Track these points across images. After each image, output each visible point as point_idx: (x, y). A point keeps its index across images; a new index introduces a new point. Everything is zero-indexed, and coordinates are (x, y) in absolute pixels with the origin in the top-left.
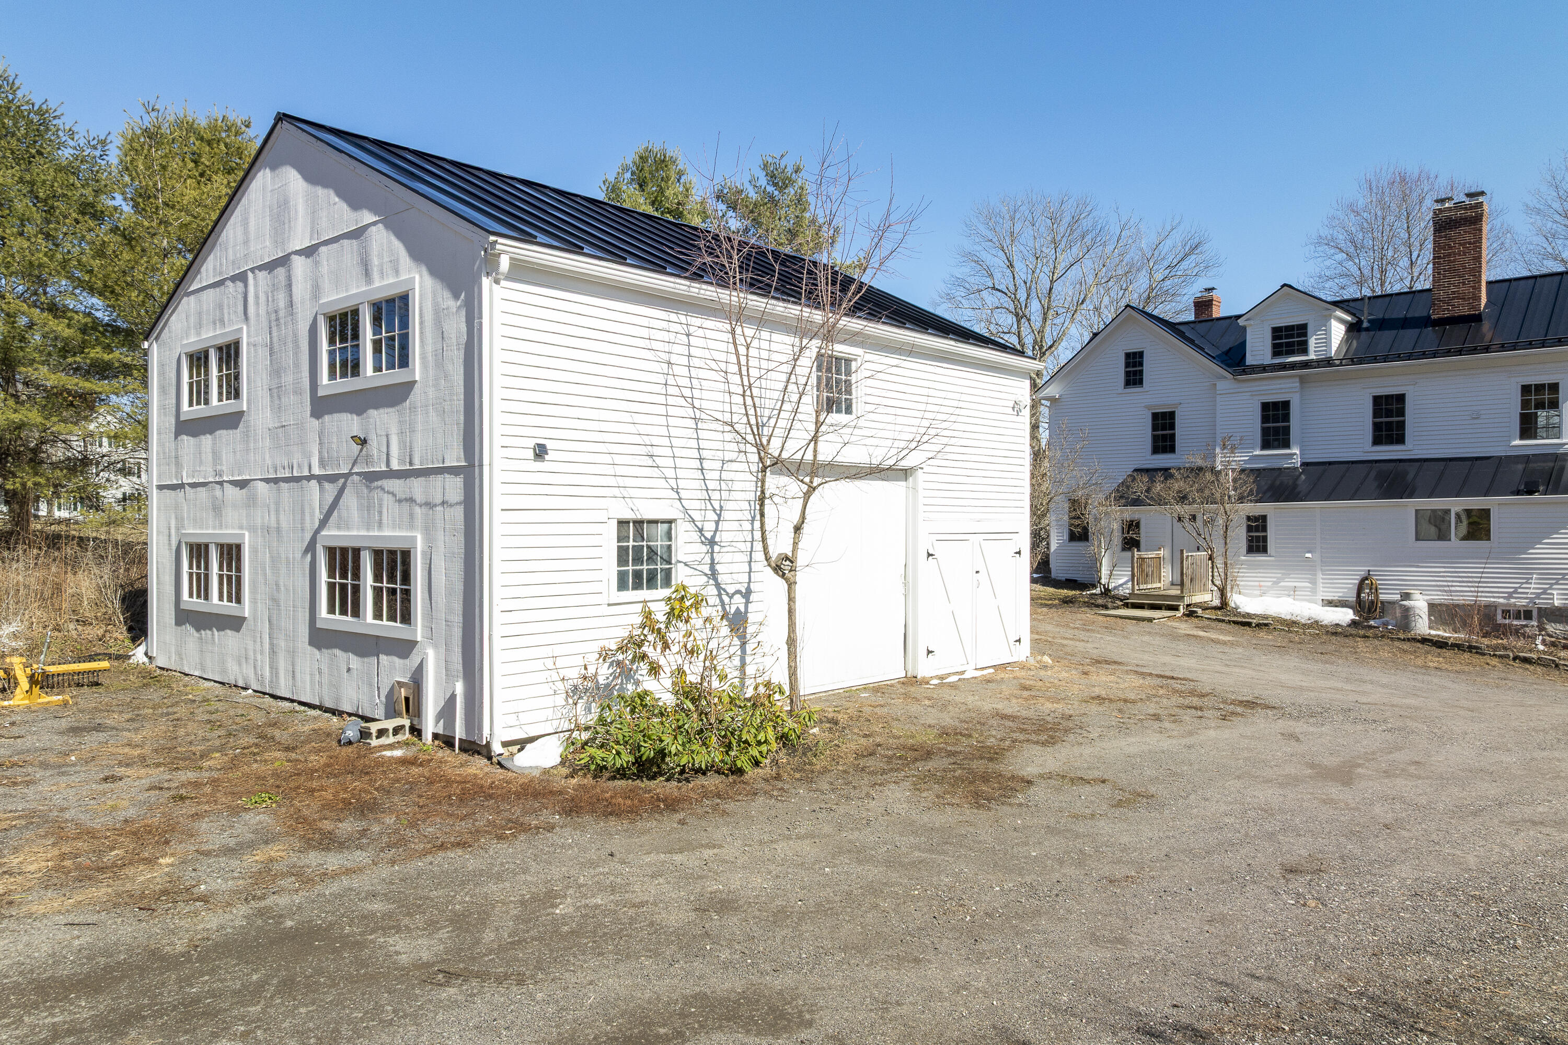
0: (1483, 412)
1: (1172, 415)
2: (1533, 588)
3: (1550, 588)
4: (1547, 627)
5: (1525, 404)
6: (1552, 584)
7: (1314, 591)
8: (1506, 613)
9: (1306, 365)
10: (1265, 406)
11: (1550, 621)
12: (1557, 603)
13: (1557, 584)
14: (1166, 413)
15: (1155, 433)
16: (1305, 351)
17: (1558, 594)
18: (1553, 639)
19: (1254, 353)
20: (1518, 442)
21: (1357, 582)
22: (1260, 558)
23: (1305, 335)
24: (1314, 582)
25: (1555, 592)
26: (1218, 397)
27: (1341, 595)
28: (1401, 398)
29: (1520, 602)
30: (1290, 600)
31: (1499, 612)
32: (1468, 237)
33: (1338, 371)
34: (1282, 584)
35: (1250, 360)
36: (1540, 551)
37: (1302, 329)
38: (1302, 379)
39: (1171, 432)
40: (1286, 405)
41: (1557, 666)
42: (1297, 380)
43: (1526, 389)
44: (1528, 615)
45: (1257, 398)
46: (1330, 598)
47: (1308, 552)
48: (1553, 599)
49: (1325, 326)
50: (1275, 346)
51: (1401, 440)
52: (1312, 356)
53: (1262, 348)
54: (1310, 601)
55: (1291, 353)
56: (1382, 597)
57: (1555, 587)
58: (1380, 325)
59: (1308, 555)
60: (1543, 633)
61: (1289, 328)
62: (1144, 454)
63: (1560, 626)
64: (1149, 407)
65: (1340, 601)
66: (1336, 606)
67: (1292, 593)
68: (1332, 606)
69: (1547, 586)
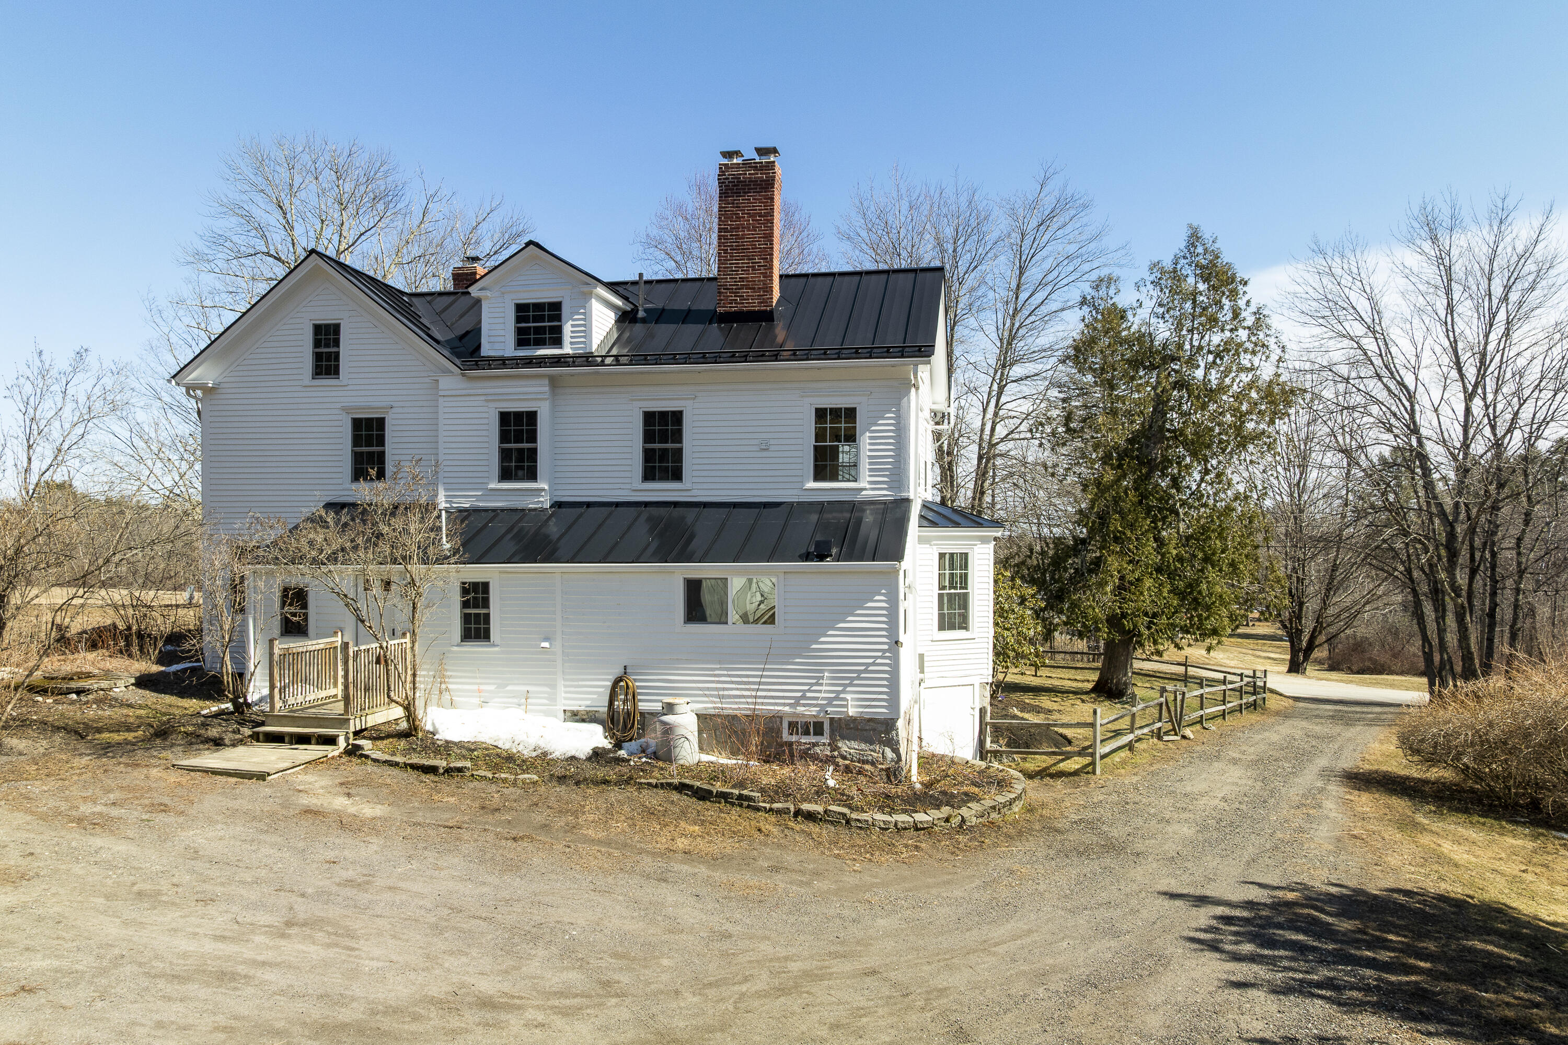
0: (772, 442)
1: (381, 422)
2: (825, 690)
3: (843, 691)
4: (840, 745)
5: (820, 435)
6: (845, 686)
7: (553, 699)
8: (793, 726)
9: (558, 361)
10: (505, 417)
11: (843, 738)
12: (852, 712)
13: (851, 685)
14: (371, 419)
15: (358, 449)
16: (558, 341)
17: (853, 699)
18: (847, 762)
19: (492, 339)
20: (812, 485)
21: (609, 684)
22: (475, 649)
23: (558, 318)
24: (553, 686)
25: (849, 697)
26: (441, 400)
27: (588, 703)
28: (677, 417)
29: (808, 711)
30: (519, 712)
31: (785, 725)
32: (759, 207)
33: (597, 373)
34: (509, 688)
35: (487, 349)
36: (832, 640)
37: (554, 310)
38: (554, 382)
39: (380, 449)
40: (532, 417)
41: (848, 822)
42: (546, 382)
43: (820, 414)
44: (818, 729)
45: (492, 405)
46: (575, 708)
47: (546, 639)
48: (846, 706)
49: (584, 308)
50: (520, 331)
51: (677, 476)
52: (567, 349)
53: (502, 333)
54: (548, 714)
55: (540, 343)
56: (643, 706)
57: (849, 689)
58: (659, 316)
59: (546, 644)
60: (836, 753)
61: (538, 306)
62: (340, 481)
63: (854, 744)
64: (346, 410)
65: (588, 712)
66: (583, 721)
67: (523, 700)
68: (577, 721)
69: (840, 688)
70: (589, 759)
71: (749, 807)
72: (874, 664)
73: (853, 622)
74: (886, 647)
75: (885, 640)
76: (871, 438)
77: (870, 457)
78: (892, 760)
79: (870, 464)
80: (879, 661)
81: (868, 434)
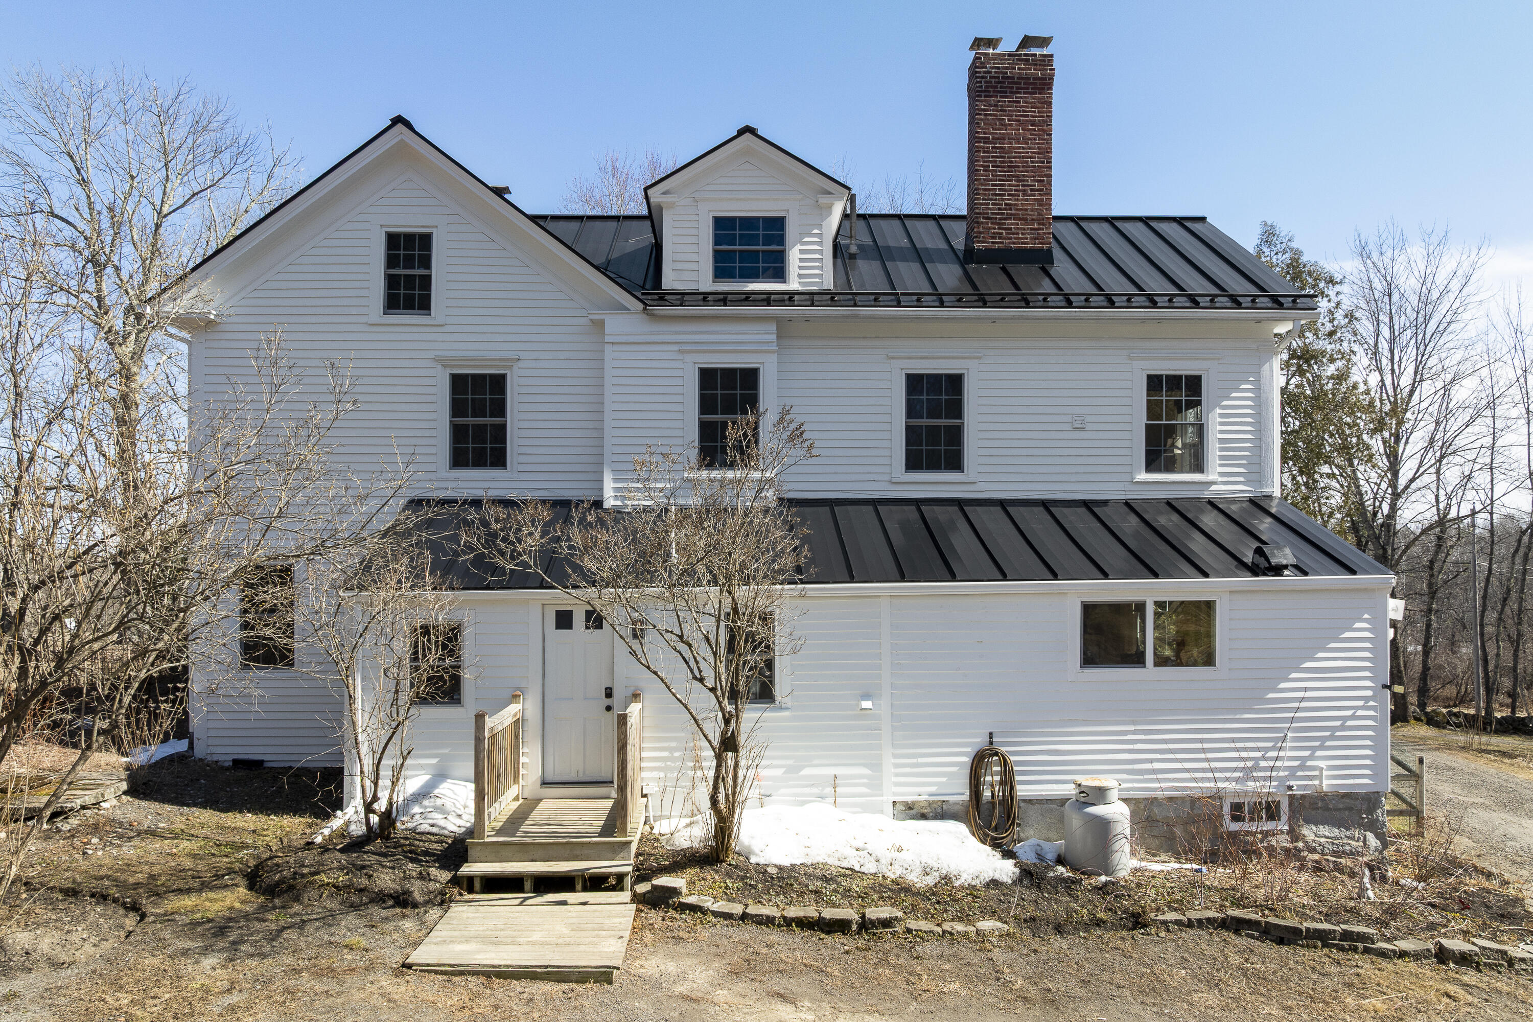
0: (1088, 419)
1: (498, 383)
2: (1290, 756)
3: (1311, 757)
4: (1304, 831)
5: (1153, 410)
6: (1314, 749)
7: (876, 785)
8: (1237, 808)
9: (789, 298)
10: (708, 376)
11: (1308, 821)
12: (1327, 784)
13: (1322, 747)
14: (483, 376)
15: (460, 420)
16: (780, 274)
17: (1327, 767)
18: (1316, 857)
19: (679, 266)
20: (1143, 476)
21: (967, 760)
23: (781, 240)
24: (876, 766)
25: (1322, 764)
26: (608, 348)
27: (933, 789)
28: (955, 382)
29: (1262, 787)
30: (826, 807)
31: (1226, 809)
32: (1029, 112)
33: (856, 316)
34: (806, 771)
35: (670, 280)
36: (1296, 686)
37: (773, 228)
38: (784, 328)
39: (496, 420)
40: (749, 376)
42: (774, 327)
43: (1154, 382)
44: (1272, 811)
45: (689, 358)
46: (909, 799)
47: (866, 696)
48: (1320, 777)
49: (820, 227)
50: (718, 256)
51: (953, 464)
52: (793, 284)
53: (694, 257)
54: (867, 808)
55: (753, 275)
56: (1027, 790)
57: (1318, 753)
59: (866, 704)
60: (1300, 845)
61: (748, 223)
62: (432, 467)
63: (1324, 830)
64: (443, 361)
65: (930, 804)
66: (924, 817)
67: (829, 790)
68: (913, 818)
69: (1307, 753)
70: (1014, 882)
71: (1367, 951)
72: (1353, 717)
73: (1325, 660)
74: (1369, 693)
75: (1368, 683)
76: (1222, 415)
77: (1221, 441)
78: (1376, 850)
79: (1221, 449)
80: (1360, 713)
81: (1218, 411)
